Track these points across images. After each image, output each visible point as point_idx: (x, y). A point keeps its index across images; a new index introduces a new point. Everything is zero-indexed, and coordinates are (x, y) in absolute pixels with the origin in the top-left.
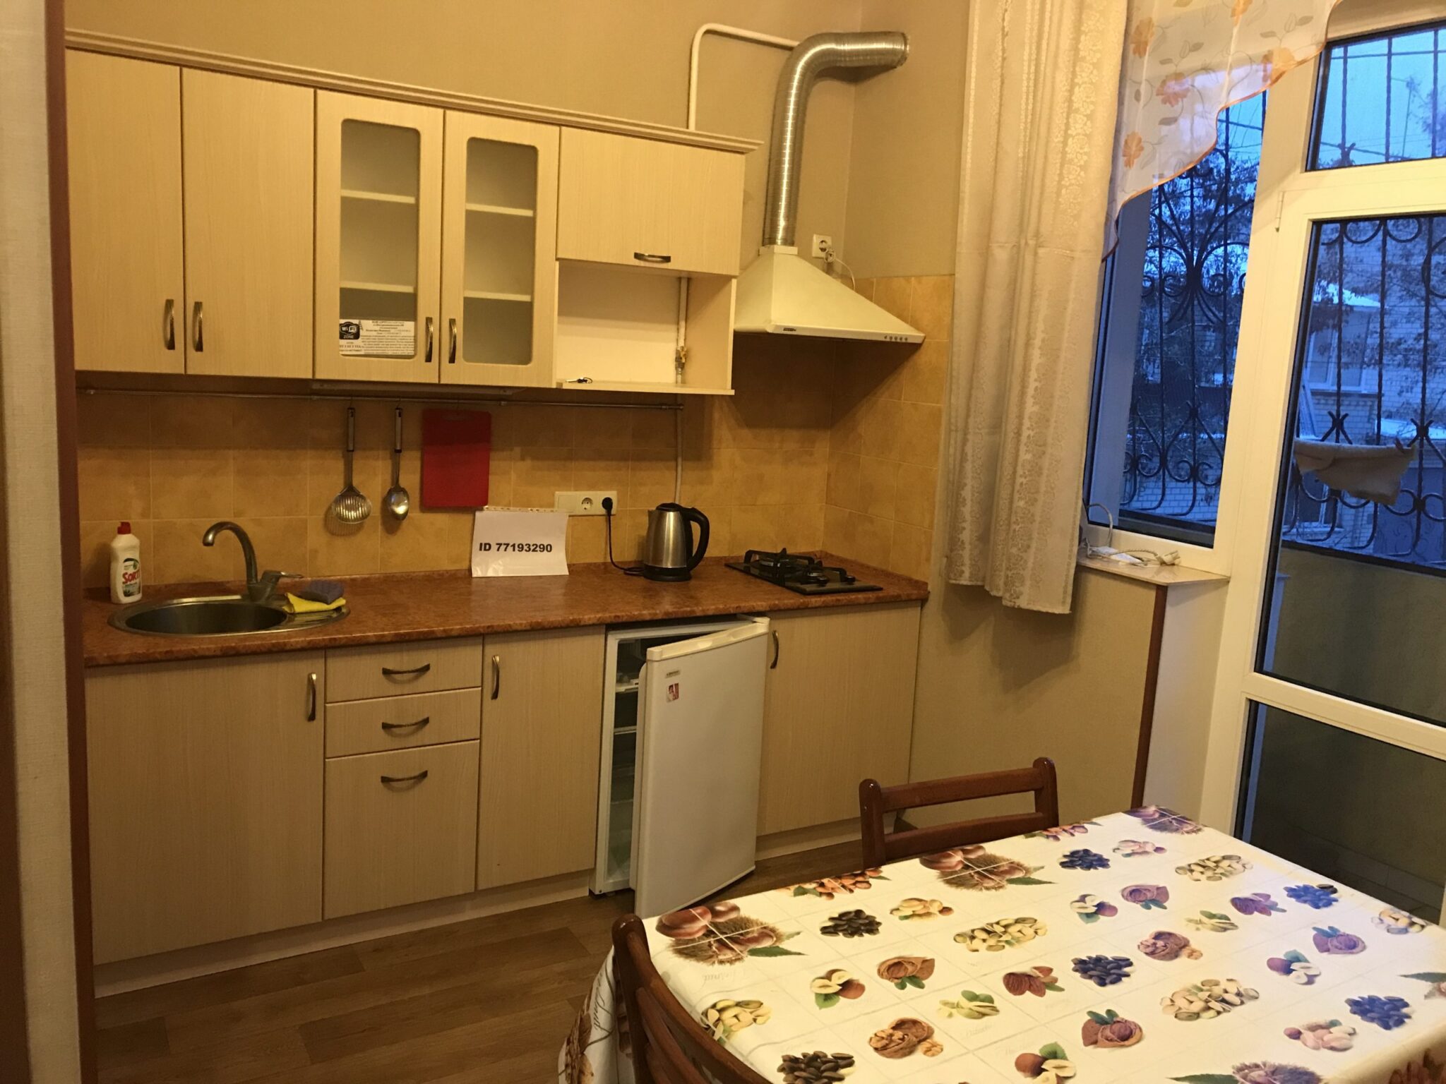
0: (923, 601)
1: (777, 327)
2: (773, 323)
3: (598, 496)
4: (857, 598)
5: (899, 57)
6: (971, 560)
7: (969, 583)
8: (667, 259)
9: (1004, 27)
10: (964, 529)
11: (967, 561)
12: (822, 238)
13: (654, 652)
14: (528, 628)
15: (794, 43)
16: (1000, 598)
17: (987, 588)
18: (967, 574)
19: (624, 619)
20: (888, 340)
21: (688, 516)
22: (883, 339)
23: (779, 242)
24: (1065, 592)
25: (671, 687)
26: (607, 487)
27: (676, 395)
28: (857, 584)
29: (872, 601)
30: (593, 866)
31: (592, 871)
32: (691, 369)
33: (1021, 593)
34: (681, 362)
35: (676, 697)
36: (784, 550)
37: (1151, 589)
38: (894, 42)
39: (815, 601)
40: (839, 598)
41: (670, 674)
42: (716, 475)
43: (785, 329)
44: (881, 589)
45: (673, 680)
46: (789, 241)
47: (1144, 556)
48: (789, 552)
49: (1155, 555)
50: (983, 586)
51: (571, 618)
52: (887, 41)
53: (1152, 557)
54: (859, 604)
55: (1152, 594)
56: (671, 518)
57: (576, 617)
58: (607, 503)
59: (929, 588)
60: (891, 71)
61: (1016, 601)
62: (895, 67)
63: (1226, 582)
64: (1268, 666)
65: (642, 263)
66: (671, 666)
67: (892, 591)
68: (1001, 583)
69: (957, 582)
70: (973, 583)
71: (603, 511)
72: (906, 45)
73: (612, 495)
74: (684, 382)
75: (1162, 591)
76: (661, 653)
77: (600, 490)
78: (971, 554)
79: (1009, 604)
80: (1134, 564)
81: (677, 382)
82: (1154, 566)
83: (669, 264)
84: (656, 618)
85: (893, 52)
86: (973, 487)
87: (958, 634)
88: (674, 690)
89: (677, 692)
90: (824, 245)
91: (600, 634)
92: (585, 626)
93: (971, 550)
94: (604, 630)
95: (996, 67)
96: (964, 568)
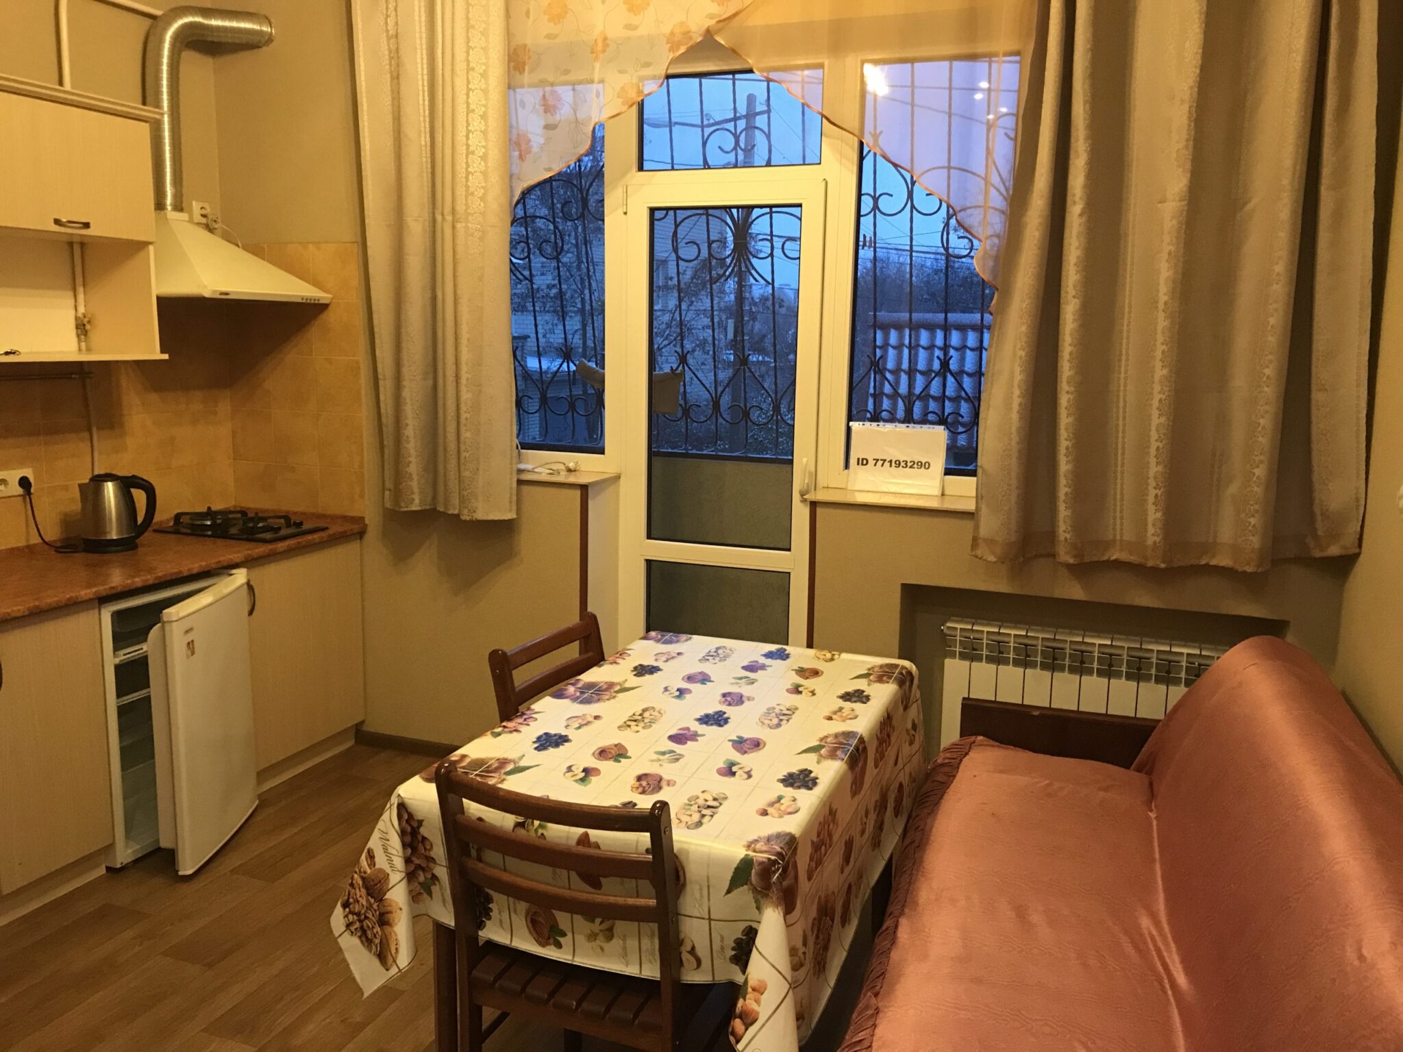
0: (361, 534)
1: (215, 292)
2: (209, 288)
3: (14, 476)
4: (314, 539)
5: (267, 38)
6: (419, 488)
7: (419, 508)
8: (87, 225)
9: (387, 31)
10: (410, 462)
11: (416, 490)
12: (202, 205)
13: (171, 612)
14: (27, 613)
15: (158, 12)
16: (458, 516)
17: (441, 508)
18: (417, 501)
19: (119, 589)
20: (304, 301)
21: (127, 484)
22: (301, 301)
23: (169, 208)
24: (511, 502)
25: (189, 643)
26: (21, 464)
27: (81, 363)
28: (305, 527)
29: (325, 539)
30: (111, 842)
31: (110, 847)
32: (96, 336)
33: (477, 508)
34: (82, 328)
35: (193, 653)
36: (209, 508)
37: (577, 489)
38: (261, 24)
39: (281, 546)
40: (299, 540)
41: (187, 632)
42: (129, 441)
43: (222, 293)
44: (327, 528)
45: (189, 638)
46: (178, 207)
47: (555, 467)
48: (214, 509)
49: (564, 464)
50: (435, 509)
51: (68, 596)
52: (252, 21)
53: (562, 467)
54: (316, 544)
55: (578, 493)
56: (110, 488)
57: (73, 595)
58: (24, 482)
59: (367, 522)
60: (256, 50)
61: (474, 514)
62: (260, 47)
63: (618, 477)
64: (654, 533)
65: (63, 230)
66: (186, 624)
67: (335, 529)
68: (457, 502)
69: (409, 509)
70: (423, 508)
71: (20, 491)
72: (271, 27)
73: (28, 472)
74: (89, 350)
75: (584, 488)
76: (178, 612)
77: (14, 469)
78: (419, 484)
79: (468, 518)
80: (550, 474)
81: (80, 350)
82: (563, 473)
83: (89, 230)
84: (148, 584)
85: (261, 33)
86: (414, 425)
87: (401, 554)
88: (190, 645)
89: (193, 648)
90: (203, 212)
91: (93, 608)
92: (82, 602)
93: (418, 480)
94: (97, 605)
95: (384, 64)
96: (414, 496)
